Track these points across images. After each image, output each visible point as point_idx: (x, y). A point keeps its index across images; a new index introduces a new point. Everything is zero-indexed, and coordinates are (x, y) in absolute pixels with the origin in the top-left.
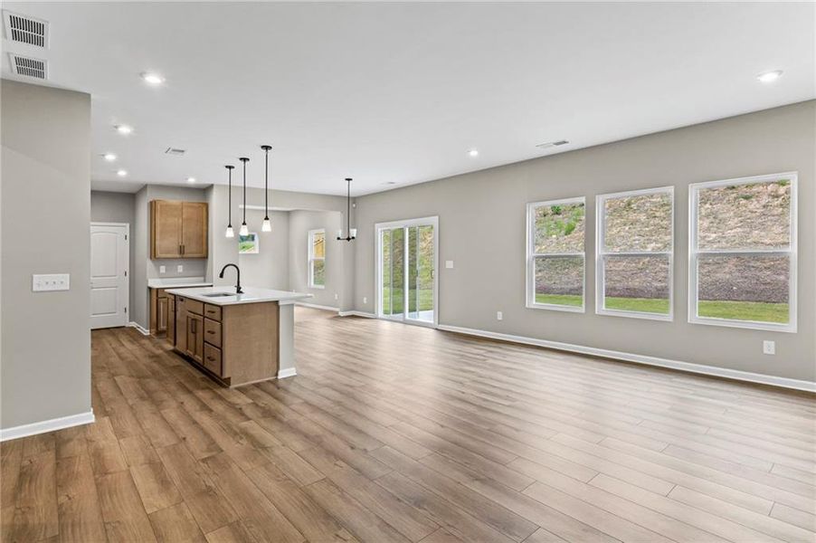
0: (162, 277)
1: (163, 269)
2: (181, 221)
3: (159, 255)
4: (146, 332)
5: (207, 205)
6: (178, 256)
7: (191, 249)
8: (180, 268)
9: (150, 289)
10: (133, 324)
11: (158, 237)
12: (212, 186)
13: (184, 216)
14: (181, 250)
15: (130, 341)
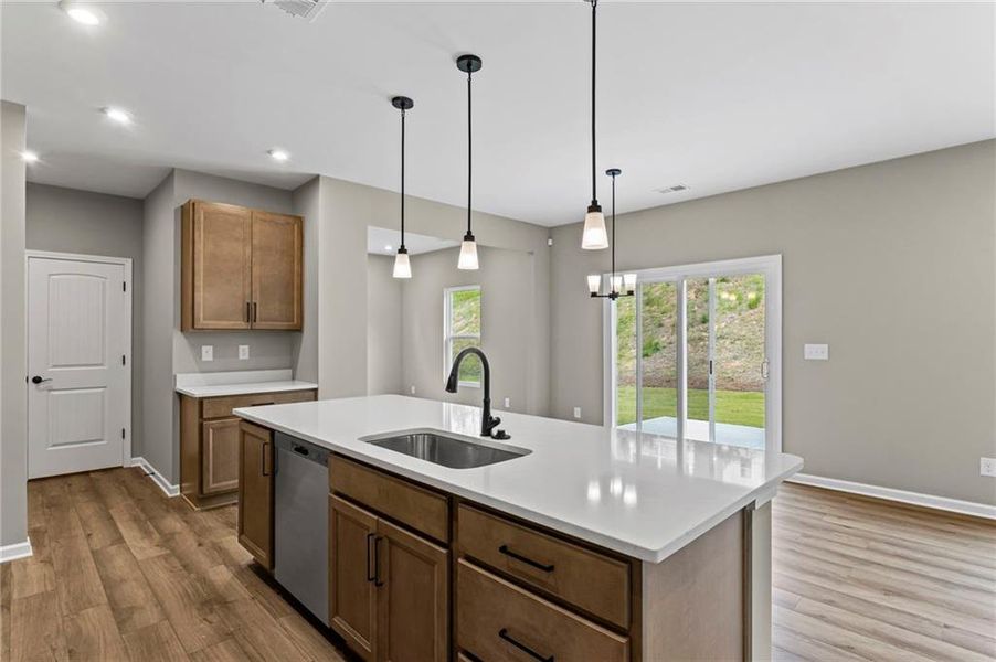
0: (205, 369)
1: (207, 353)
2: (248, 251)
3: (201, 322)
4: (171, 490)
5: (300, 221)
6: (243, 325)
7: (270, 313)
8: (244, 352)
9: (181, 396)
10: (140, 462)
11: (200, 282)
12: (315, 180)
13: (255, 242)
14: (250, 313)
15: (136, 519)
